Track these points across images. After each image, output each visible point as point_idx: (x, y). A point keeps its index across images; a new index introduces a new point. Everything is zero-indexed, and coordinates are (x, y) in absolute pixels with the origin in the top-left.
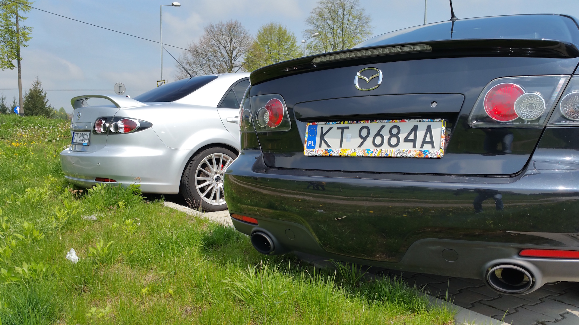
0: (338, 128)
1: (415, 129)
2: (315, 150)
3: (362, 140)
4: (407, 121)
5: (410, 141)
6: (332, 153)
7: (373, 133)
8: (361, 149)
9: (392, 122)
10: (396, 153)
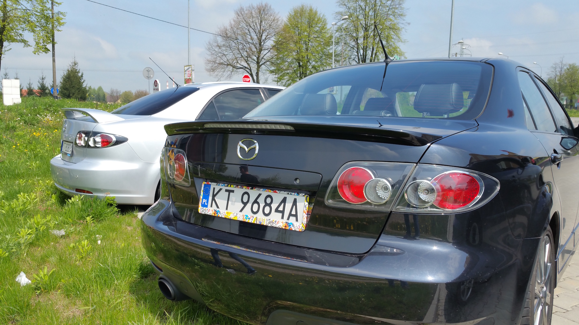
0: (226, 191)
1: (284, 201)
2: (207, 208)
3: (243, 205)
4: (278, 192)
5: (280, 212)
6: (220, 214)
7: (252, 200)
8: (241, 214)
9: (267, 191)
10: (267, 223)
